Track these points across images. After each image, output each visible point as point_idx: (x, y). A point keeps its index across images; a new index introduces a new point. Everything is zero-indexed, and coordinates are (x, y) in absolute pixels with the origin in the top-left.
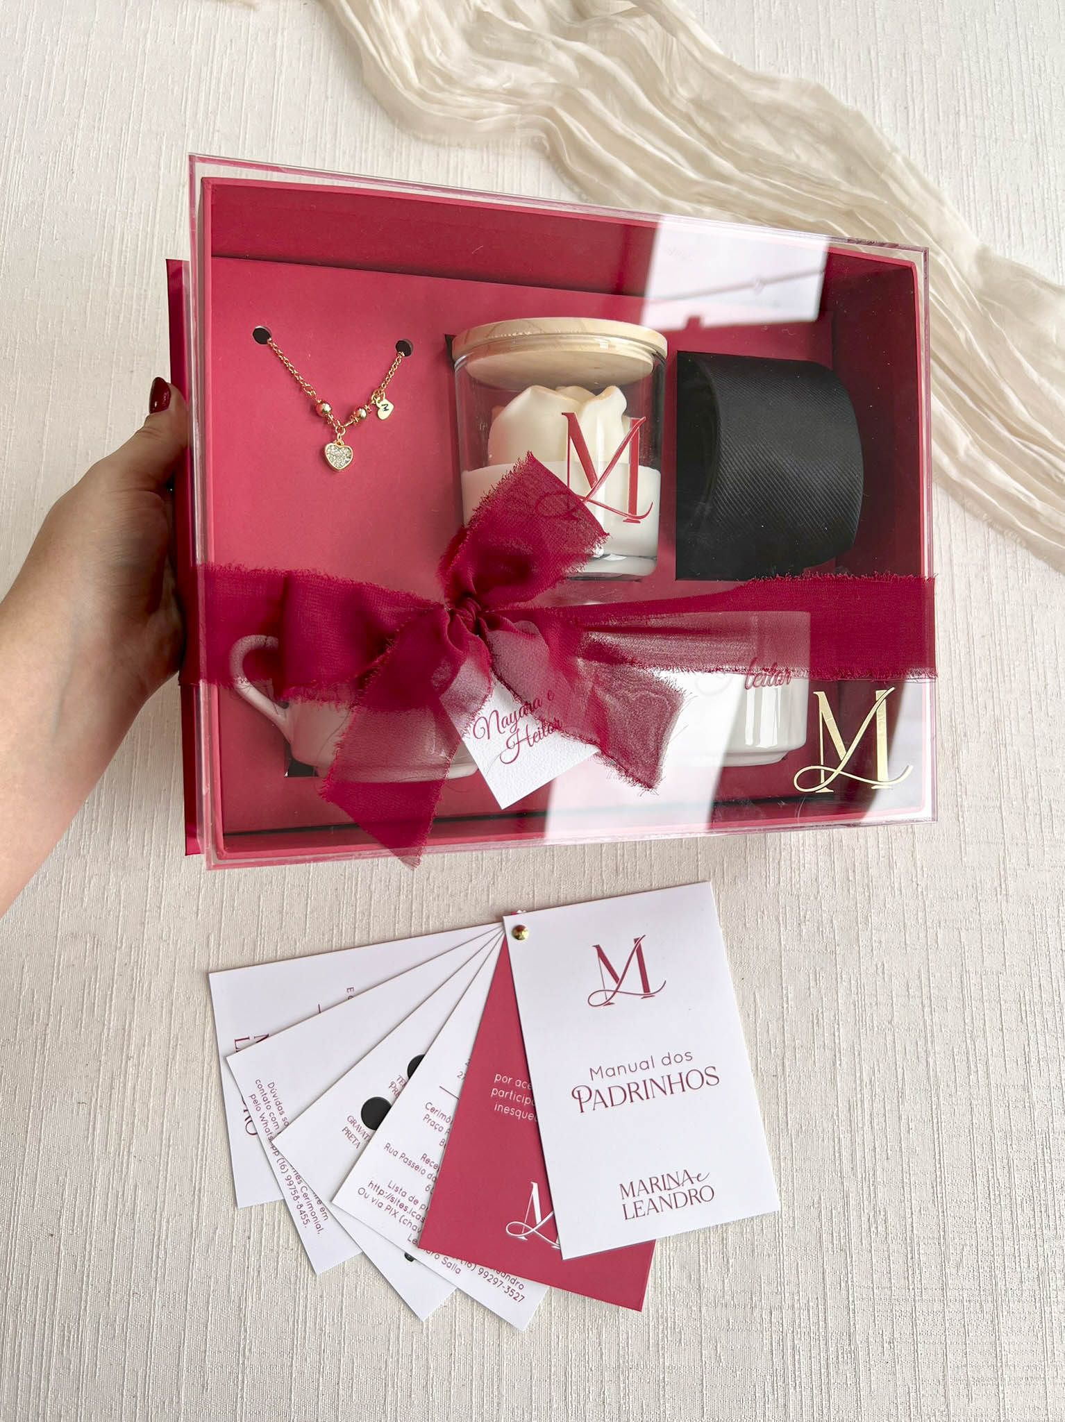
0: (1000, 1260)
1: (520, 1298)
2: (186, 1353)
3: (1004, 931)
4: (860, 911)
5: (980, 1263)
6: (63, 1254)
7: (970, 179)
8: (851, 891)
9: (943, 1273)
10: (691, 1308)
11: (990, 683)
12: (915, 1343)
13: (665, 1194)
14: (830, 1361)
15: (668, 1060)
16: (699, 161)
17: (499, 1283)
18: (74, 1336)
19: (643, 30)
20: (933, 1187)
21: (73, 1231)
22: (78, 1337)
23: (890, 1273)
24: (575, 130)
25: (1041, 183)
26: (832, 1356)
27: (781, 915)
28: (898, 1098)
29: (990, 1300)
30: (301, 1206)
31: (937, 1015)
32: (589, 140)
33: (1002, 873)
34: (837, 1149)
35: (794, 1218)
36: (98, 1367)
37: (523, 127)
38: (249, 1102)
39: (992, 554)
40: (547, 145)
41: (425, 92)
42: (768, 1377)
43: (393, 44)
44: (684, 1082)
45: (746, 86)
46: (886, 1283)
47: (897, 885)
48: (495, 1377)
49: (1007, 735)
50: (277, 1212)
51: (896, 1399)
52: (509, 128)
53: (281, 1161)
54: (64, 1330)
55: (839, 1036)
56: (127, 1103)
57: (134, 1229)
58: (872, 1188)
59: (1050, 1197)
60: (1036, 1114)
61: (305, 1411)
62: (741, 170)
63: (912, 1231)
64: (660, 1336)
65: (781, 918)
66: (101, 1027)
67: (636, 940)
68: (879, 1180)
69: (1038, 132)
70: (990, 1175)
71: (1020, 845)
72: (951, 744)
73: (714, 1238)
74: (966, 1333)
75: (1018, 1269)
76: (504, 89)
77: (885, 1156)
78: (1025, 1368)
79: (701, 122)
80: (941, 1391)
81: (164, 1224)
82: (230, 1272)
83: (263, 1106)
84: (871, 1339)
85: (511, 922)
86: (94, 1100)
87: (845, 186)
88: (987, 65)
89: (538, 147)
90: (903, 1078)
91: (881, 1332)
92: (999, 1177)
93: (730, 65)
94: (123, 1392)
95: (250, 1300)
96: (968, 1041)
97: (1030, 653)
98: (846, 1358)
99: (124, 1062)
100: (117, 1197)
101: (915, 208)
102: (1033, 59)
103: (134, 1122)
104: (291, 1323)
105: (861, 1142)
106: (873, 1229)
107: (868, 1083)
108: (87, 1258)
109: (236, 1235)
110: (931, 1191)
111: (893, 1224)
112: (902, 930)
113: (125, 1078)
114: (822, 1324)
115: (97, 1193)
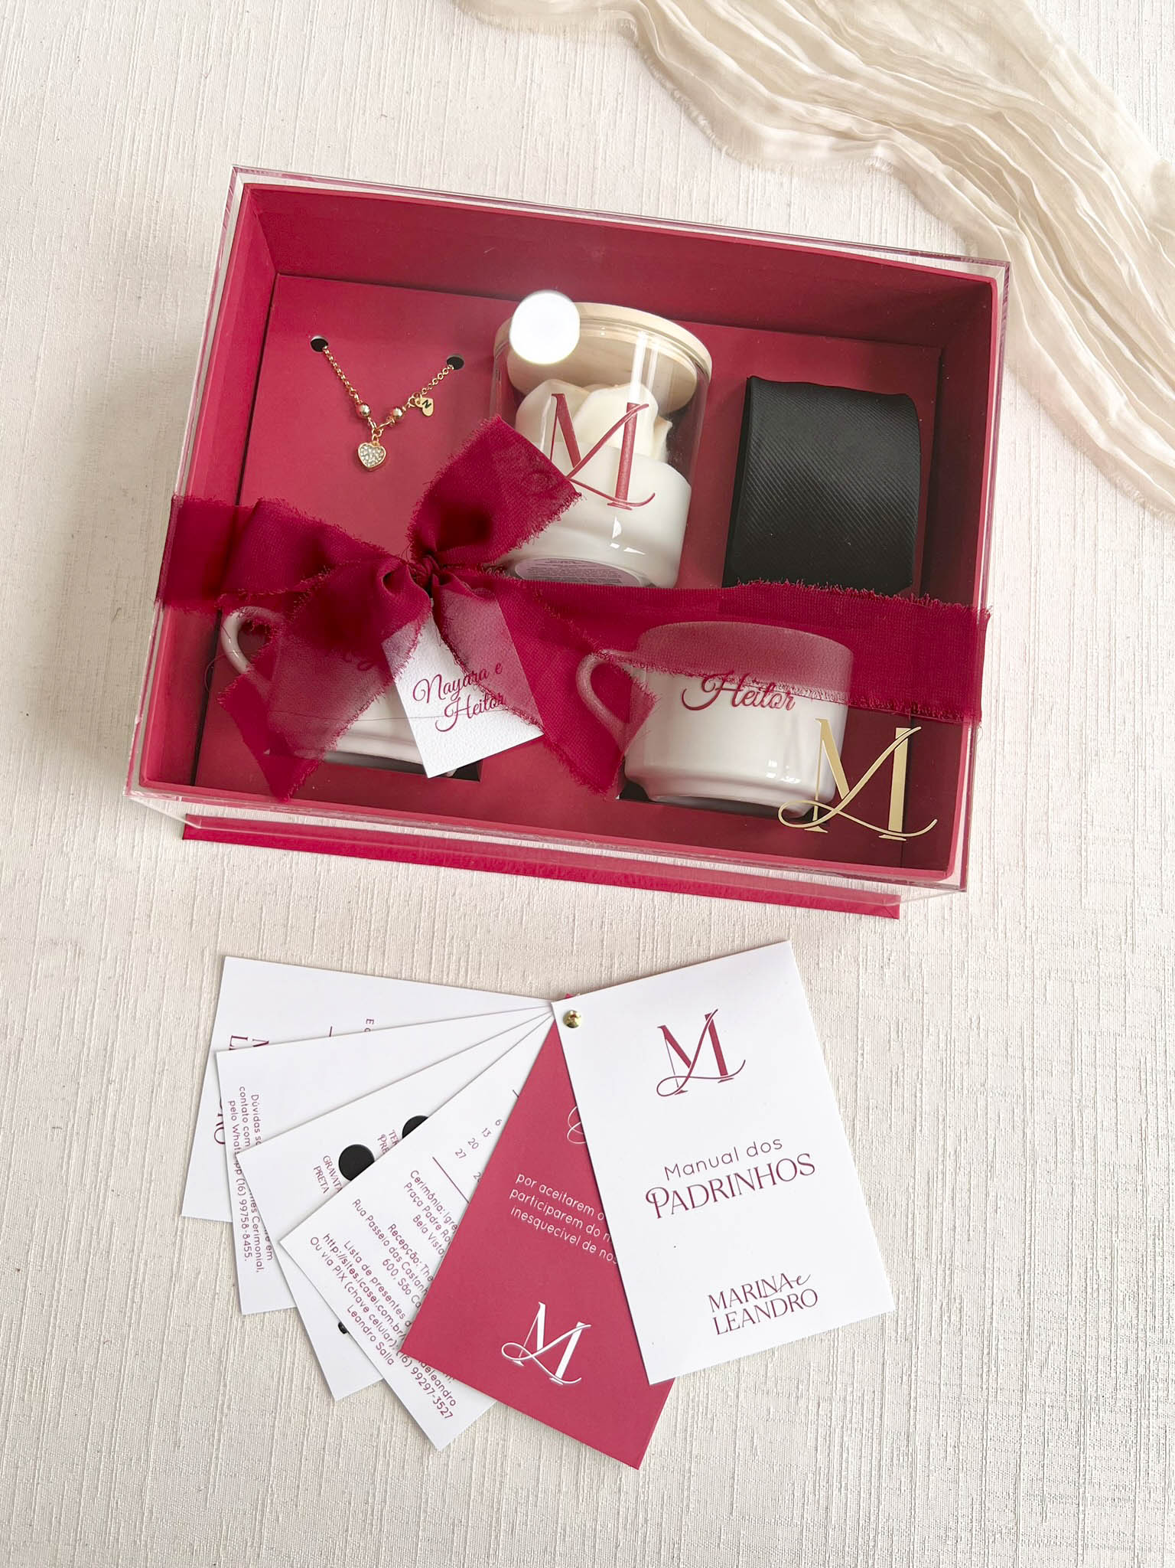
0: (1093, 1362)
3: (1126, 986)
4: (954, 955)
5: (1068, 1364)
6: (30, 1291)
9: (1023, 1374)
10: (727, 1392)
11: (1131, 693)
12: (984, 1450)
14: (883, 1463)
16: (817, 52)
18: (37, 1381)
20: (1020, 1275)
21: (41, 1267)
22: (41, 1383)
23: (961, 1369)
26: (886, 1457)
27: (861, 956)
28: (986, 1172)
29: (1077, 1406)
31: (1039, 1079)
32: (685, 25)
33: (1129, 918)
34: (909, 1226)
37: (608, 7)
39: (1147, 538)
40: (635, 30)
46: (955, 1380)
47: (1001, 927)
49: (1147, 755)
51: (958, 1510)
52: (589, 9)
54: (26, 1374)
55: (921, 1097)
56: (108, 1128)
57: (108, 1270)
58: (948, 1272)
59: (1158, 1295)
60: (1149, 1199)
61: (286, 1477)
62: (868, 64)
63: (991, 1323)
64: (689, 1421)
65: (860, 959)
66: (80, 1046)
68: (957, 1263)
70: (1089, 1265)
71: (1152, 886)
72: (1078, 764)
74: (1045, 1443)
75: (1113, 1375)
77: (966, 1237)
78: (1112, 1487)
80: (1012, 1505)
81: (142, 1266)
82: (211, 1320)
84: (933, 1441)
86: (70, 1126)
87: (993, 83)
89: (626, 33)
90: (994, 1152)
91: (945, 1435)
92: (1099, 1268)
94: (86, 1445)
95: (232, 1352)
96: (1075, 1112)
98: (901, 1460)
99: (104, 1086)
100: (92, 1234)
101: (1080, 113)
103: (113, 1152)
104: (276, 1379)
105: (939, 1220)
106: (945, 1318)
107: (952, 1153)
108: (55, 1298)
109: (220, 1281)
110: (1017, 1279)
111: (969, 1313)
112: (1004, 978)
113: (105, 1104)
114: (877, 1419)
115: (70, 1227)
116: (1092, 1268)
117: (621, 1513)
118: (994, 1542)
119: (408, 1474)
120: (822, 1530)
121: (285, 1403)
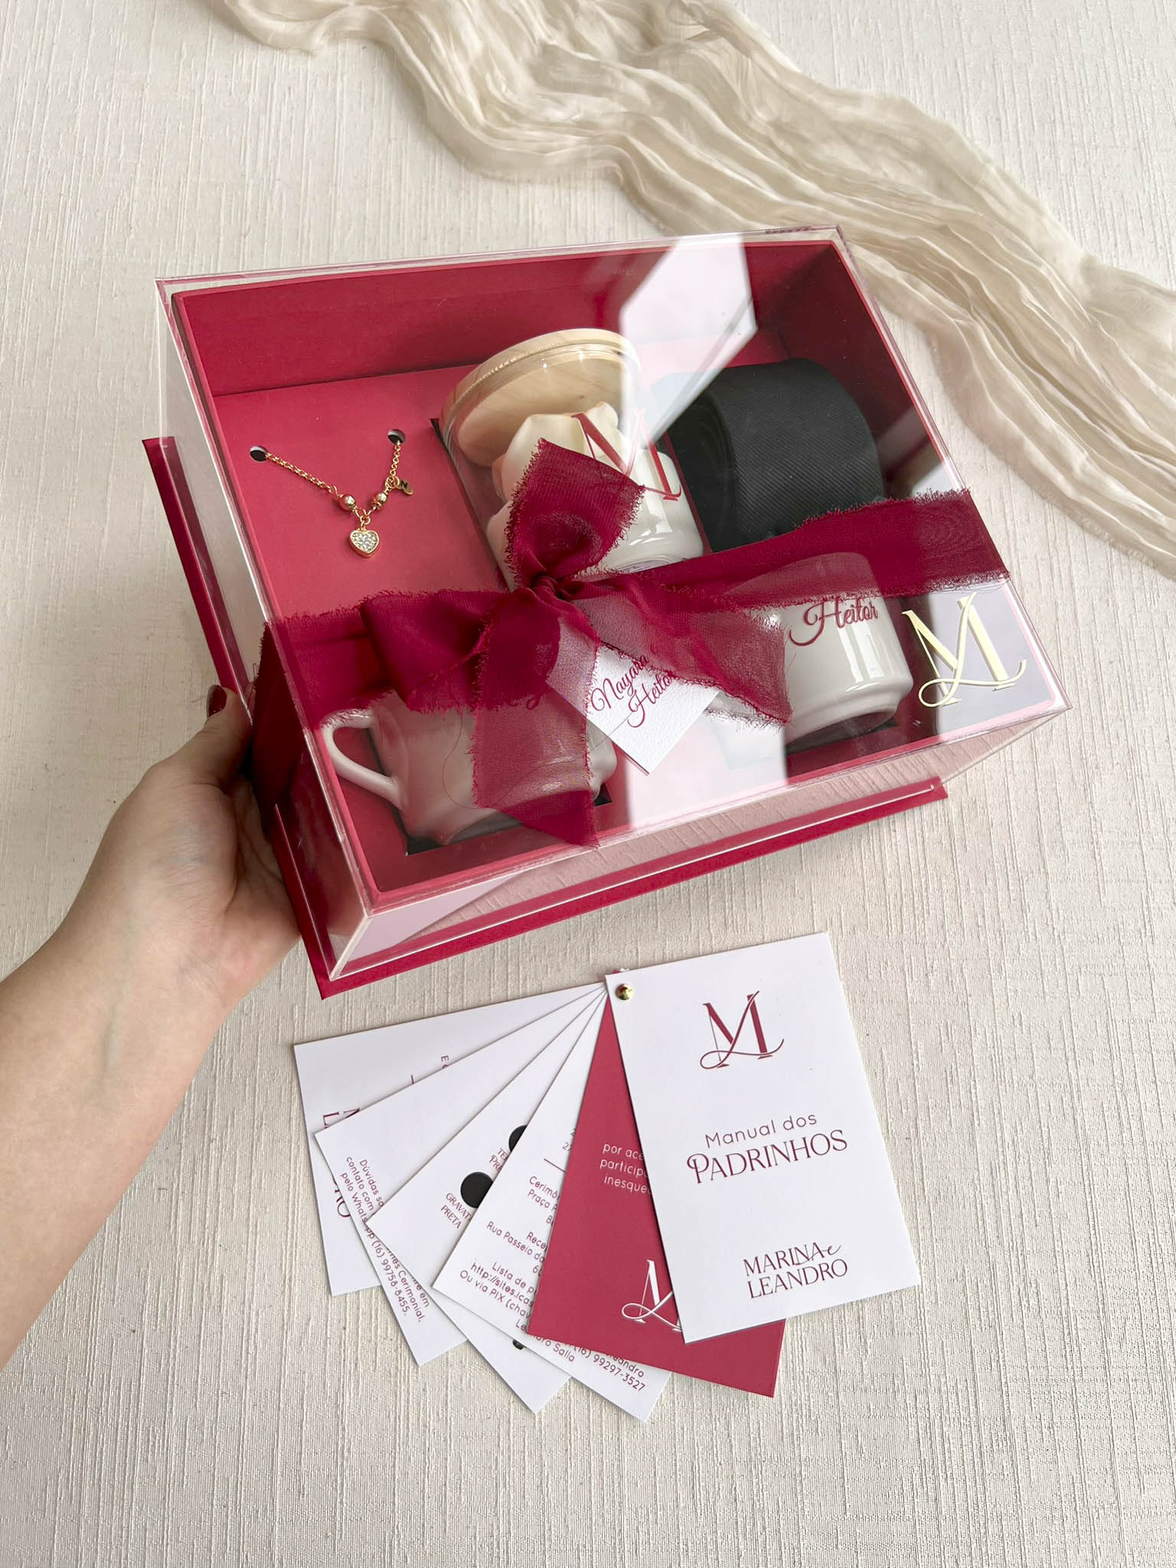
1: (640, 1386)
2: (280, 1455)
3: (1151, 975)
4: (991, 959)
5: (1144, 1338)
6: (147, 1351)
7: (1071, 188)
8: (982, 938)
9: (1105, 1352)
10: (827, 1393)
11: (1121, 712)
12: (1077, 1429)
13: (793, 1269)
14: (983, 1450)
15: (790, 1124)
16: (781, 184)
17: (616, 1371)
18: (159, 1439)
19: (716, 53)
20: (1088, 1256)
21: (156, 1326)
22: (163, 1441)
23: (1045, 1351)
24: (650, 158)
25: (1146, 189)
26: (986, 1444)
27: (906, 965)
28: (1044, 1159)
29: (1158, 1378)
30: (400, 1292)
31: (1082, 1068)
32: (665, 168)
33: (1146, 913)
34: (979, 1216)
35: (936, 1293)
36: (186, 1474)
37: (594, 158)
38: (340, 1181)
39: (1116, 575)
40: (620, 175)
41: (490, 128)
42: (916, 1468)
43: (457, 81)
44: (809, 1147)
45: (828, 105)
46: (1041, 1363)
47: (1031, 930)
48: (616, 1473)
49: (1143, 765)
50: (374, 1300)
51: (1060, 1490)
52: (580, 160)
53: (376, 1244)
54: (148, 1434)
55: (976, 1094)
56: (211, 1188)
57: (221, 1323)
58: (1020, 1258)
61: (411, 1517)
62: (827, 190)
63: (1068, 1304)
64: (795, 1425)
65: (906, 969)
67: (749, 997)
68: (1028, 1249)
69: (1140, 137)
70: (1151, 1241)
71: (1163, 882)
72: (1081, 778)
73: (849, 1317)
74: (1134, 1416)
76: (573, 121)
77: (1033, 1223)
79: (781, 143)
80: (1109, 1481)
81: (253, 1318)
82: (325, 1365)
83: (355, 1186)
84: (1028, 1424)
85: (613, 981)
86: (175, 1186)
87: (936, 200)
88: (1082, 72)
89: (611, 178)
90: (1049, 1138)
91: (1038, 1416)
92: (1160, 1242)
93: (810, 84)
94: (212, 1500)
95: (348, 1395)
96: (1119, 1096)
97: (1163, 678)
98: (1001, 1446)
99: (206, 1144)
100: (203, 1289)
101: (1012, 220)
102: (1131, 63)
103: (218, 1208)
104: (392, 1420)
105: (1006, 1208)
106: (1024, 1303)
107: (1011, 1143)
108: (172, 1356)
109: (331, 1326)
110: (1086, 1260)
111: (1046, 1297)
112: (1039, 977)
113: (208, 1161)
114: (972, 1408)
115: (181, 1285)
116: (1154, 1243)
117: (739, 1523)
118: (1098, 1518)
119: (529, 1503)
120: (934, 1522)
121: (403, 1443)
